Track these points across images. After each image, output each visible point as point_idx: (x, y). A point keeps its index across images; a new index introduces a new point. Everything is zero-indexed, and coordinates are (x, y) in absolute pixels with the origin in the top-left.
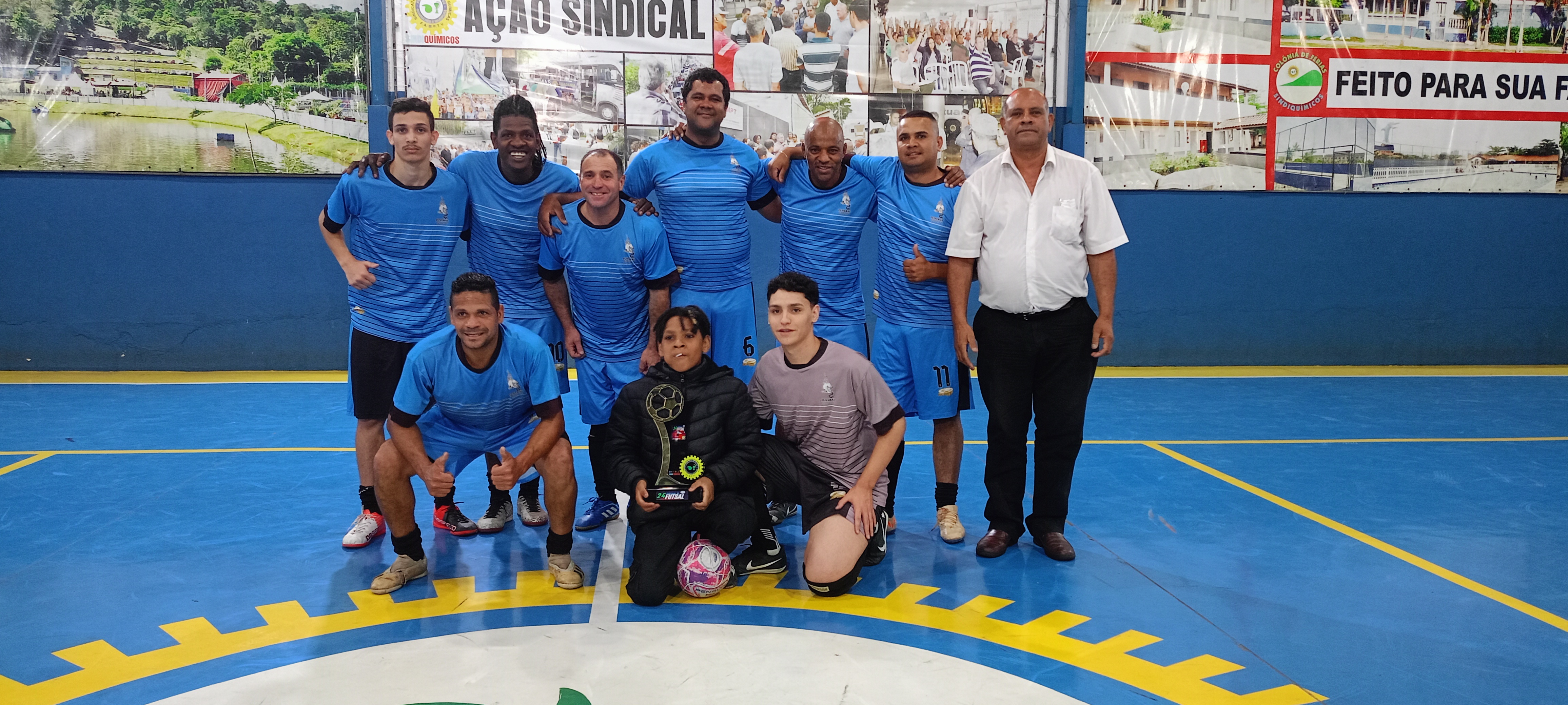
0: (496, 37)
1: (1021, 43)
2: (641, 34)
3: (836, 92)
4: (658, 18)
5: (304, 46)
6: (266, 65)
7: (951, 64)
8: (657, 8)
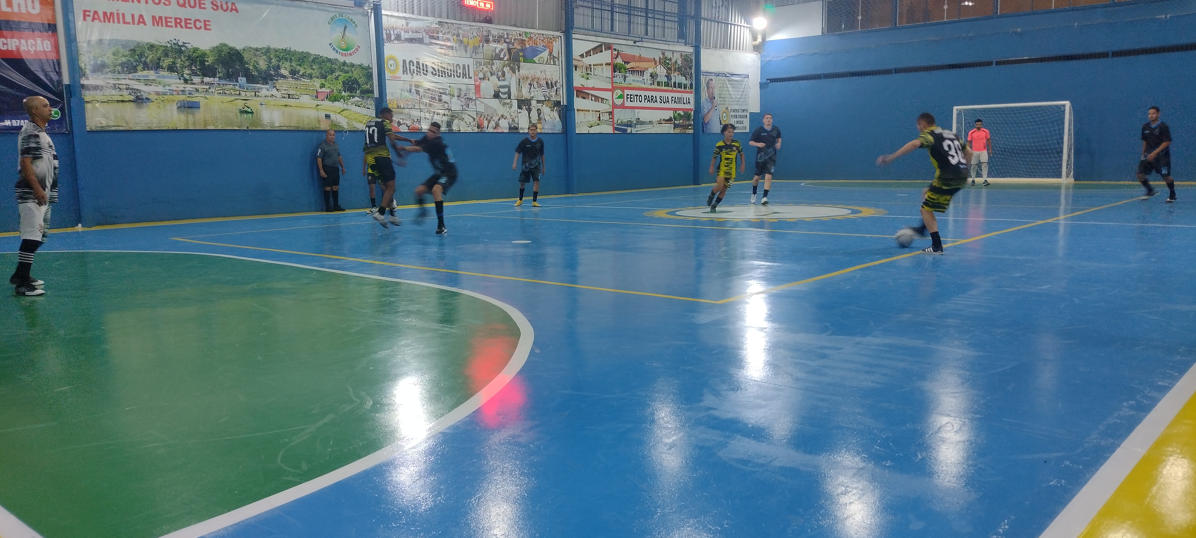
0: (412, 77)
1: (554, 83)
2: (454, 77)
3: (508, 99)
4: (459, 71)
5: (352, 79)
6: (340, 86)
7: (537, 89)
8: (458, 67)
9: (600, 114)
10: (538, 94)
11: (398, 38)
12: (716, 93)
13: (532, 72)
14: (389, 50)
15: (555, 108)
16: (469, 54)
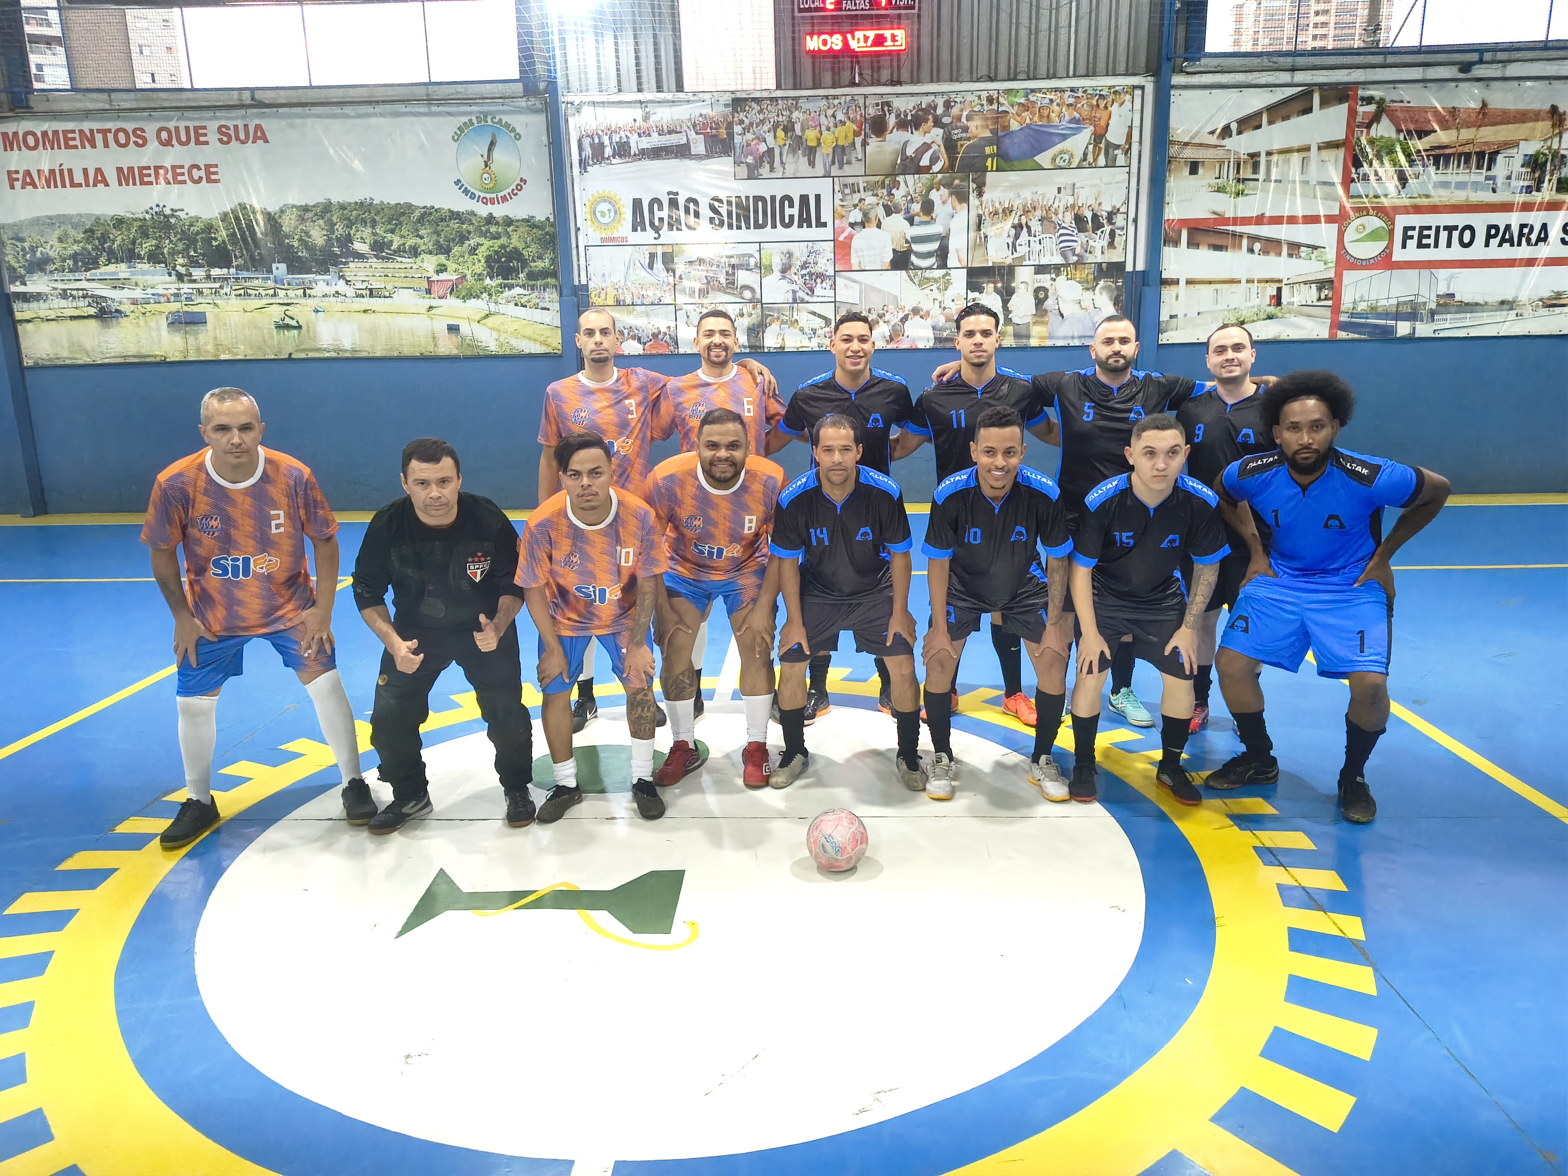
0: (656, 235)
1: (1105, 214)
2: (774, 226)
3: (939, 268)
4: (788, 211)
5: (508, 250)
6: (480, 267)
7: (1041, 237)
8: (786, 203)
9: (1278, 289)
13: (1026, 193)
15: (1102, 283)
16: (819, 170)
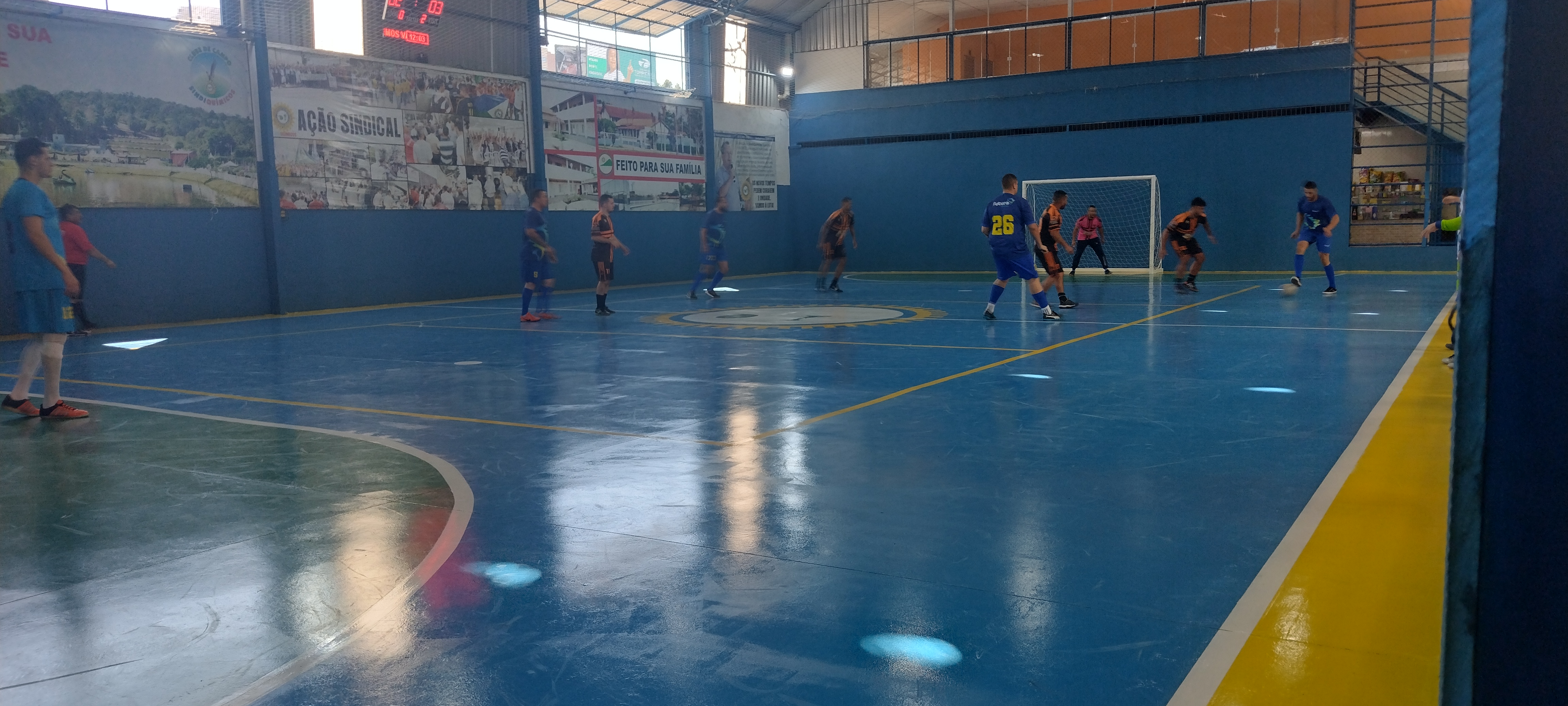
0: (313, 134)
1: (517, 144)
2: (374, 134)
3: (453, 165)
4: (381, 126)
5: (224, 136)
6: (206, 146)
7: (494, 152)
8: (380, 121)
9: (581, 186)
10: (495, 159)
11: (291, 79)
12: (734, 159)
13: (486, 129)
14: (279, 96)
15: (519, 178)
16: (395, 104)
